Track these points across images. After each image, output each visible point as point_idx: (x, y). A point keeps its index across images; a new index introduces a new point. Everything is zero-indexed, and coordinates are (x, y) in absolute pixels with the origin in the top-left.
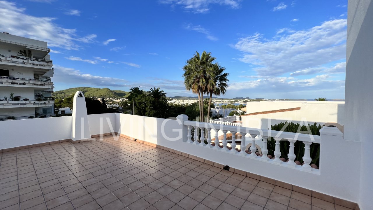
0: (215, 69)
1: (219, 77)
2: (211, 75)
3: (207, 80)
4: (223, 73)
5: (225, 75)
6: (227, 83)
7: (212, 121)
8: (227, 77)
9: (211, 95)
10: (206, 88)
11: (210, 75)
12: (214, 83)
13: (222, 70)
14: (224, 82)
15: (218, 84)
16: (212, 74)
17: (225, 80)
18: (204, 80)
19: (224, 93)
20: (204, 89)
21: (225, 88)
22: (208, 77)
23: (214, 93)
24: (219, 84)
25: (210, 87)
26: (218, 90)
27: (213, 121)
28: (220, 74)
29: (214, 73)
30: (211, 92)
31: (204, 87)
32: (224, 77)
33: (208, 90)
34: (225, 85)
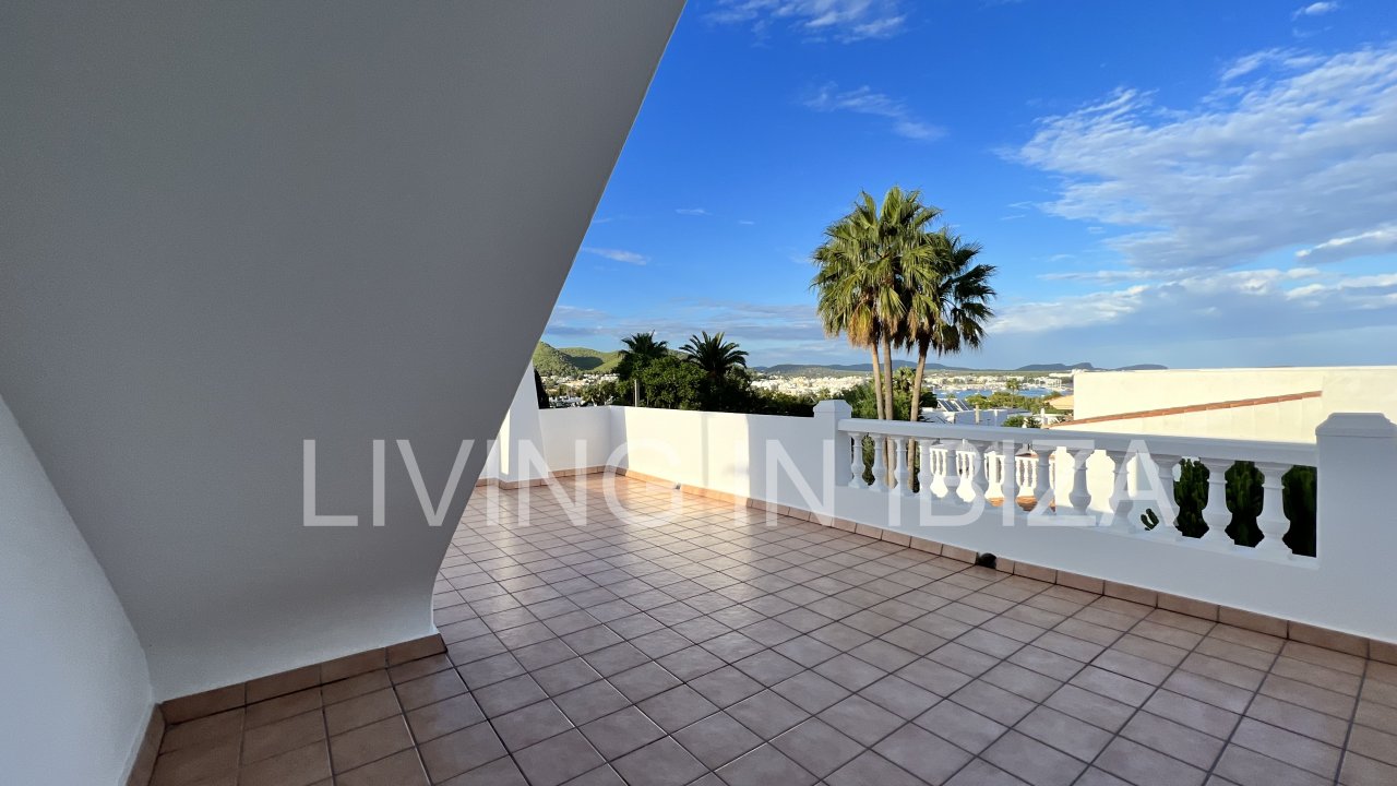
0: (938, 253)
1: (956, 280)
2: (922, 275)
3: (907, 297)
4: (972, 265)
5: (979, 272)
6: (990, 303)
8: (989, 281)
9: (923, 352)
10: (903, 327)
11: (918, 276)
12: (933, 306)
13: (966, 255)
14: (977, 300)
15: (952, 307)
16: (925, 272)
17: (982, 291)
18: (895, 296)
19: (975, 341)
20: (894, 330)
21: (982, 324)
22: (909, 284)
23: (935, 345)
24: (954, 310)
25: (916, 320)
26: (950, 332)
28: (958, 270)
29: (934, 267)
30: (924, 339)
31: (896, 323)
32: (975, 282)
33: (909, 335)
34: (980, 310)
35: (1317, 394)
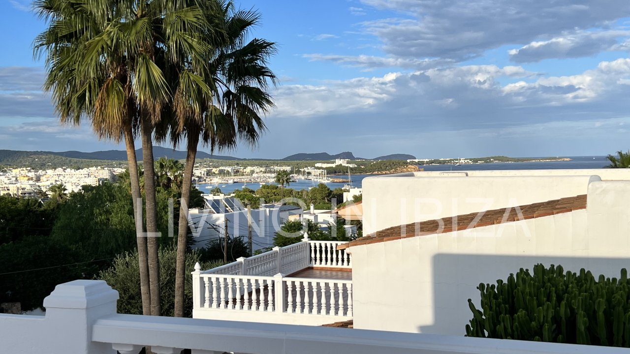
0: (210, 19)
1: (230, 56)
2: (191, 47)
3: (172, 73)
4: (249, 36)
5: (257, 48)
6: (268, 86)
7: (202, 279)
8: (269, 61)
9: (192, 146)
10: (168, 113)
11: (185, 46)
12: (205, 88)
13: (241, 24)
14: (253, 84)
15: (225, 89)
16: (195, 42)
17: (260, 72)
18: (156, 72)
19: (252, 133)
20: (156, 118)
21: (260, 113)
22: (175, 57)
23: (206, 139)
24: (228, 94)
25: (185, 104)
26: (224, 121)
27: (206, 277)
28: (232, 43)
29: (205, 38)
30: (193, 130)
31: (158, 109)
32: (253, 60)
33: (175, 125)
34: (259, 97)
35: (578, 202)
